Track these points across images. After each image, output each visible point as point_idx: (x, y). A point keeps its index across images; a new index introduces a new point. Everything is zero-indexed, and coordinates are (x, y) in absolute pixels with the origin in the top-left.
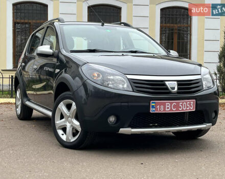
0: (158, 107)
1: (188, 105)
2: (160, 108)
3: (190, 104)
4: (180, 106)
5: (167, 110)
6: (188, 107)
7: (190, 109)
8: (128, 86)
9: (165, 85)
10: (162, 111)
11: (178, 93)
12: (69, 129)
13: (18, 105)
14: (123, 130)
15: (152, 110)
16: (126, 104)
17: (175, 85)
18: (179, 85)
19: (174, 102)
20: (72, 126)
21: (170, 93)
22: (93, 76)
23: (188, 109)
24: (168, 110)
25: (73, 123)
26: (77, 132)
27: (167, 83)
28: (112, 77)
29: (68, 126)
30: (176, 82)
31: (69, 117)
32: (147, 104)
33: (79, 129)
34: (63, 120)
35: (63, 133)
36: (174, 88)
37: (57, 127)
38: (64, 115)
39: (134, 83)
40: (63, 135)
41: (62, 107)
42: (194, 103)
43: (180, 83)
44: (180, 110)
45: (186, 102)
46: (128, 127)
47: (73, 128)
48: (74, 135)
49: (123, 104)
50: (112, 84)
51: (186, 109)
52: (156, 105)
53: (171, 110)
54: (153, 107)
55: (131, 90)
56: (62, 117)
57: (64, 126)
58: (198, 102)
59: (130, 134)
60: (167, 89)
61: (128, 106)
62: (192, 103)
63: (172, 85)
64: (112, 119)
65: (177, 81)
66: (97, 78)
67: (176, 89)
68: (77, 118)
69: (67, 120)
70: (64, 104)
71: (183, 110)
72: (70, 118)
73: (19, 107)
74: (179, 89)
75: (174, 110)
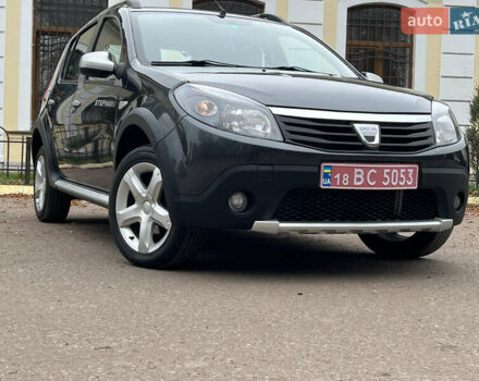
0: (338, 176)
1: (402, 176)
2: (341, 179)
3: (406, 174)
4: (386, 176)
5: (356, 183)
6: (401, 179)
7: (406, 184)
8: (273, 130)
9: (352, 130)
10: (346, 186)
11: (381, 148)
12: (145, 226)
13: (39, 191)
14: (260, 225)
15: (324, 184)
16: (269, 168)
17: (375, 132)
18: (383, 132)
19: (373, 168)
20: (152, 218)
21: (363, 147)
22: (199, 108)
23: (402, 184)
24: (358, 185)
25: (154, 211)
26: (163, 230)
27: (357, 126)
28: (239, 112)
29: (144, 219)
30: (377, 126)
31: (146, 200)
32: (315, 169)
33: (168, 225)
34: (134, 206)
35: (132, 235)
36: (372, 139)
37: (120, 222)
38: (135, 195)
39: (287, 124)
40: (132, 238)
41: (132, 179)
42: (414, 172)
43: (386, 128)
44: (385, 186)
45: (399, 169)
46: (272, 218)
47: (154, 224)
48: (156, 239)
49: (262, 168)
50: (240, 126)
51: (398, 185)
52: (334, 173)
53: (366, 184)
54: (326, 176)
55: (280, 138)
56: (131, 201)
57: (135, 221)
58: (425, 171)
59: (275, 232)
60: (357, 138)
61: (273, 172)
62: (411, 171)
63: (369, 132)
64: (238, 201)
65: (381, 124)
66: (208, 112)
67: (377, 141)
68: (162, 202)
69: (142, 207)
70: (136, 172)
71: (390, 185)
72: (147, 203)
73: (42, 195)
74: (383, 140)
75: (372, 185)
